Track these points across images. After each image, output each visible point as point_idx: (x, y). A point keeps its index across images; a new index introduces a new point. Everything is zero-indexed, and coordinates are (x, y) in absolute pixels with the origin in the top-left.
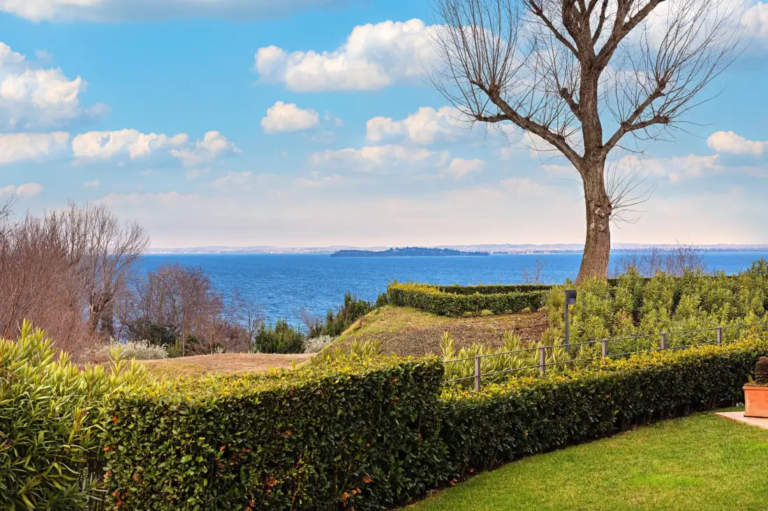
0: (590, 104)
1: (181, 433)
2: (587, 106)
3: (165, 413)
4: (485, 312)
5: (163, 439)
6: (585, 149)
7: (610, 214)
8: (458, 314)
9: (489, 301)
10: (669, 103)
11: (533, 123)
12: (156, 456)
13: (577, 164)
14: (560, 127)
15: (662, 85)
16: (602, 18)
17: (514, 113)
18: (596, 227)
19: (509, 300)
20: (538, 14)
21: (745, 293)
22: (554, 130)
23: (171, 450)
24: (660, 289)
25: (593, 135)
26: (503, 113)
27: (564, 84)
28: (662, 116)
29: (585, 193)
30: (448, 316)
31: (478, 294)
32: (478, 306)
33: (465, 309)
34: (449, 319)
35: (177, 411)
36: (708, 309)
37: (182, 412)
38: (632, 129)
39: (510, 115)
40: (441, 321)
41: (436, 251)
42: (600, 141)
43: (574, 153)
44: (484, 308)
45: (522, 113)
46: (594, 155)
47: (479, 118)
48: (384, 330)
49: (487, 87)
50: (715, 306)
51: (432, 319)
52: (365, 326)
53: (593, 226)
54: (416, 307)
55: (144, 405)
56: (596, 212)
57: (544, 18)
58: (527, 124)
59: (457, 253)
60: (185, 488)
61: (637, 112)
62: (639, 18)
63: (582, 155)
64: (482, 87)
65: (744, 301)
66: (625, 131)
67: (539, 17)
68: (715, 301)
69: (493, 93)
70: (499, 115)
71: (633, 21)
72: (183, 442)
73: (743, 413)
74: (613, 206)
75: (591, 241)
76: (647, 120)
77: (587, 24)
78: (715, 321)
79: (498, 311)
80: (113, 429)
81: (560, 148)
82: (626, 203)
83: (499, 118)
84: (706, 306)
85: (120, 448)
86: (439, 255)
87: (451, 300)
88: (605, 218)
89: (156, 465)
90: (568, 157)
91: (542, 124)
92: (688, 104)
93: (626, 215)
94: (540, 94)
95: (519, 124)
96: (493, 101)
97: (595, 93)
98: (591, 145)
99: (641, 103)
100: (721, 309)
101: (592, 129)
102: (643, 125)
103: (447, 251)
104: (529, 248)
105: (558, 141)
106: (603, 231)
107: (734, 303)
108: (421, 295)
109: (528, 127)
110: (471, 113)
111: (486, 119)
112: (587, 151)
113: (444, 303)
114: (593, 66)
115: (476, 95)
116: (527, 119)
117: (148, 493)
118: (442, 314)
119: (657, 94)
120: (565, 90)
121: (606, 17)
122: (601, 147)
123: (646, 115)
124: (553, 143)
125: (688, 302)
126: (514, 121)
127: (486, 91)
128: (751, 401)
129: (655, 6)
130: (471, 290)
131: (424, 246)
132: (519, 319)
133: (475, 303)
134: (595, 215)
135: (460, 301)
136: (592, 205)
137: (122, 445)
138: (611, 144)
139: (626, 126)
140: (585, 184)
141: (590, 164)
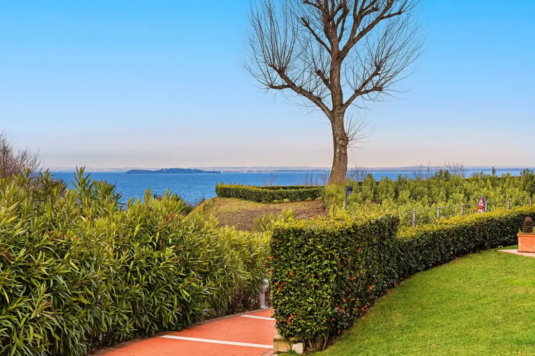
0: (336, 79)
1: (323, 248)
2: (334, 81)
3: (312, 236)
4: (286, 200)
5: (310, 251)
6: (333, 105)
7: (348, 144)
8: (270, 201)
9: (289, 194)
10: (381, 79)
11: (304, 90)
12: (305, 261)
13: (328, 114)
14: (319, 92)
15: (378, 68)
16: (343, 29)
17: (294, 84)
18: (340, 152)
19: (299, 193)
20: (306, 26)
21: (435, 190)
22: (315, 93)
23: (316, 257)
24: (388, 187)
25: (338, 98)
26: (286, 84)
27: (320, 68)
28: (377, 86)
29: (333, 131)
30: (264, 203)
31: (281, 189)
32: (282, 196)
33: (274, 198)
34: (264, 204)
35: (320, 235)
36: (415, 198)
37: (323, 236)
38: (361, 94)
39: (291, 85)
40: (260, 206)
41: (189, 171)
42: (342, 101)
43: (327, 108)
44: (285, 198)
45: (298, 84)
46: (339, 109)
47: (272, 86)
48: (229, 211)
49: (278, 68)
50: (419, 197)
51: (254, 204)
52: (208, 209)
53: (338, 151)
54: (241, 197)
55: (298, 232)
56: (340, 143)
57: (310, 29)
58: (300, 91)
59: (202, 172)
60: (323, 279)
61: (364, 84)
62: (369, 29)
63: (331, 109)
64: (275, 68)
65: (435, 194)
66: (357, 95)
67: (306, 28)
68: (419, 194)
69: (281, 72)
70: (283, 85)
71: (366, 30)
72: (324, 253)
73: (517, 250)
74: (349, 139)
75: (337, 160)
76: (370, 89)
77: (336, 32)
78: (421, 206)
79: (293, 200)
80: (277, 246)
81: (319, 105)
82: (357, 138)
83: (284, 87)
84: (414, 196)
85: (282, 257)
86: (191, 173)
87: (266, 193)
88: (344, 147)
89: (304, 266)
90: (324, 110)
91: (308, 91)
92: (392, 80)
93: (357, 145)
94: (307, 75)
95: (295, 91)
96: (281, 76)
97: (339, 73)
98: (337, 103)
99: (366, 79)
100: (423, 199)
101: (337, 94)
102: (367, 92)
103: (197, 171)
104: (244, 169)
105: (318, 101)
106: (344, 154)
107: (429, 196)
108: (245, 191)
109: (301, 92)
110: (267, 84)
111: (276, 88)
112: (334, 107)
113: (262, 194)
114: (338, 57)
115: (270, 74)
116: (301, 87)
117: (300, 282)
118: (259, 201)
119: (376, 74)
120: (320, 71)
121: (344, 28)
122: (343, 105)
123: (370, 86)
124: (315, 102)
125: (404, 194)
126: (293, 89)
127: (277, 71)
128: (522, 243)
129: (378, 22)
130: (278, 188)
131: (182, 168)
132: (306, 204)
133: (280, 195)
134: (339, 144)
135: (271, 194)
136: (337, 139)
137: (283, 255)
138: (348, 103)
139: (358, 92)
140: (333, 126)
141: (336, 114)
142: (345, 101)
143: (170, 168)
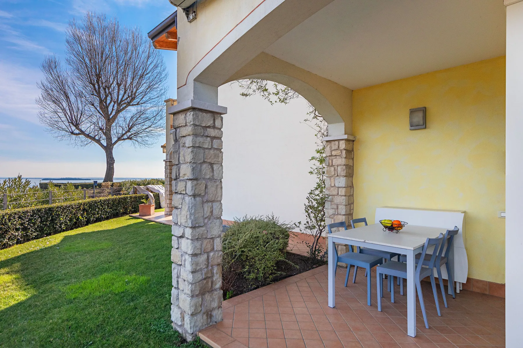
2: (108, 133)
6: (107, 144)
7: (114, 163)
11: (90, 136)
13: (104, 148)
15: (130, 129)
22: (97, 138)
25: (109, 141)
28: (130, 138)
38: (121, 140)
43: (103, 146)
45: (87, 133)
46: (109, 146)
47: (72, 134)
53: (109, 166)
57: (94, 107)
58: (88, 136)
61: (122, 136)
63: (106, 146)
66: (119, 141)
69: (77, 126)
77: (108, 110)
81: (99, 144)
83: (79, 134)
88: (112, 164)
90: (101, 146)
91: (93, 137)
95: (86, 136)
96: (77, 128)
97: (110, 130)
98: (109, 143)
99: (123, 133)
101: (109, 139)
102: (124, 139)
105: (98, 141)
111: (75, 134)
114: (110, 120)
115: (71, 127)
119: (129, 131)
120: (101, 128)
121: (113, 109)
122: (112, 144)
123: (125, 137)
126: (84, 135)
127: (74, 125)
134: (110, 163)
136: (109, 161)
138: (115, 144)
139: (119, 139)
140: (106, 154)
141: (108, 149)
142: (113, 142)
143: (66, 177)
